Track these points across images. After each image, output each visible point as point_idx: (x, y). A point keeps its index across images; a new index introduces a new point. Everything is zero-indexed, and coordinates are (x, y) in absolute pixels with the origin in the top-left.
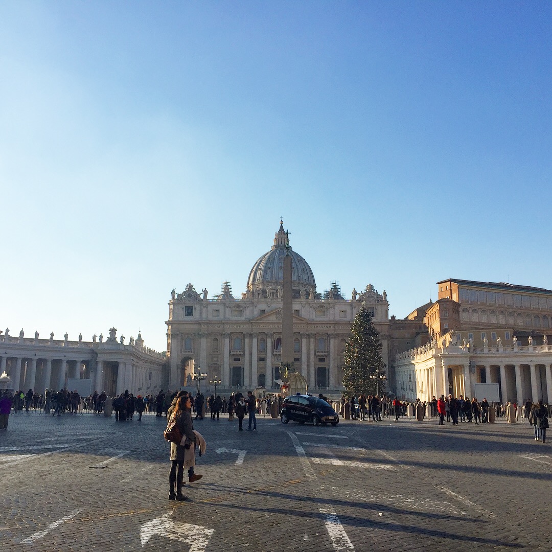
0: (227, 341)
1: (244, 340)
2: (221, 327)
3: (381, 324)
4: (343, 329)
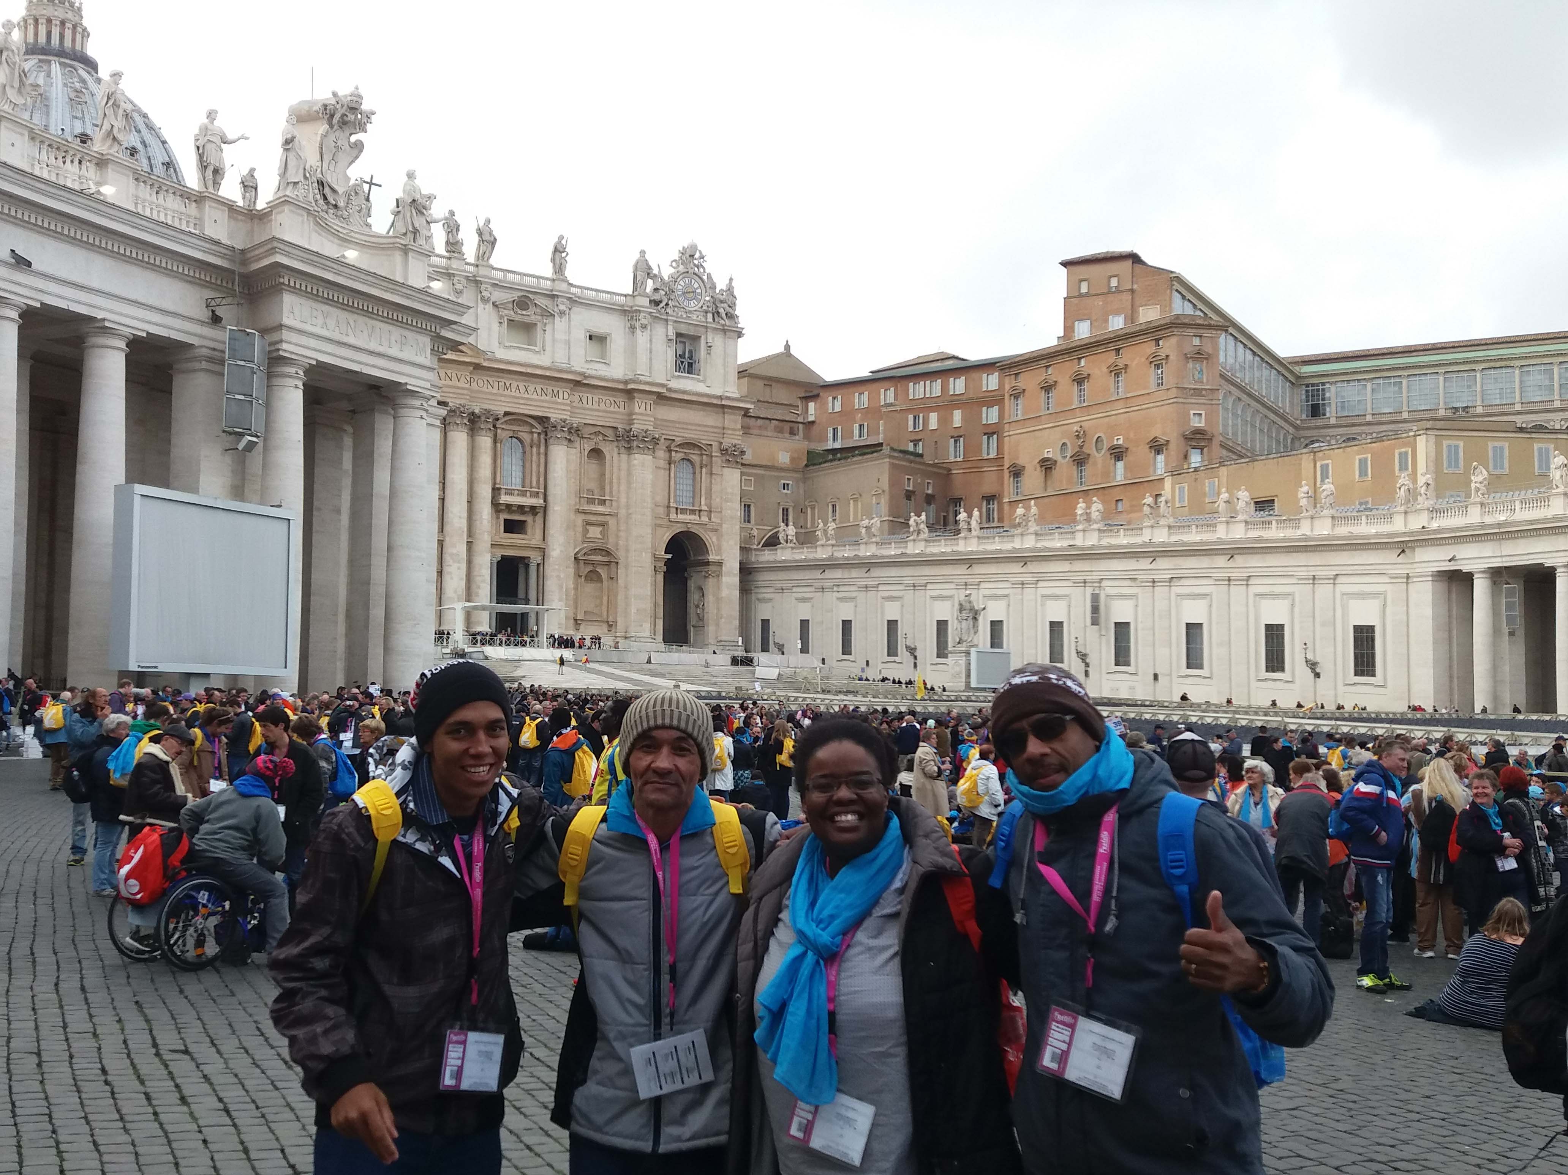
3: (723, 406)
4: (598, 410)
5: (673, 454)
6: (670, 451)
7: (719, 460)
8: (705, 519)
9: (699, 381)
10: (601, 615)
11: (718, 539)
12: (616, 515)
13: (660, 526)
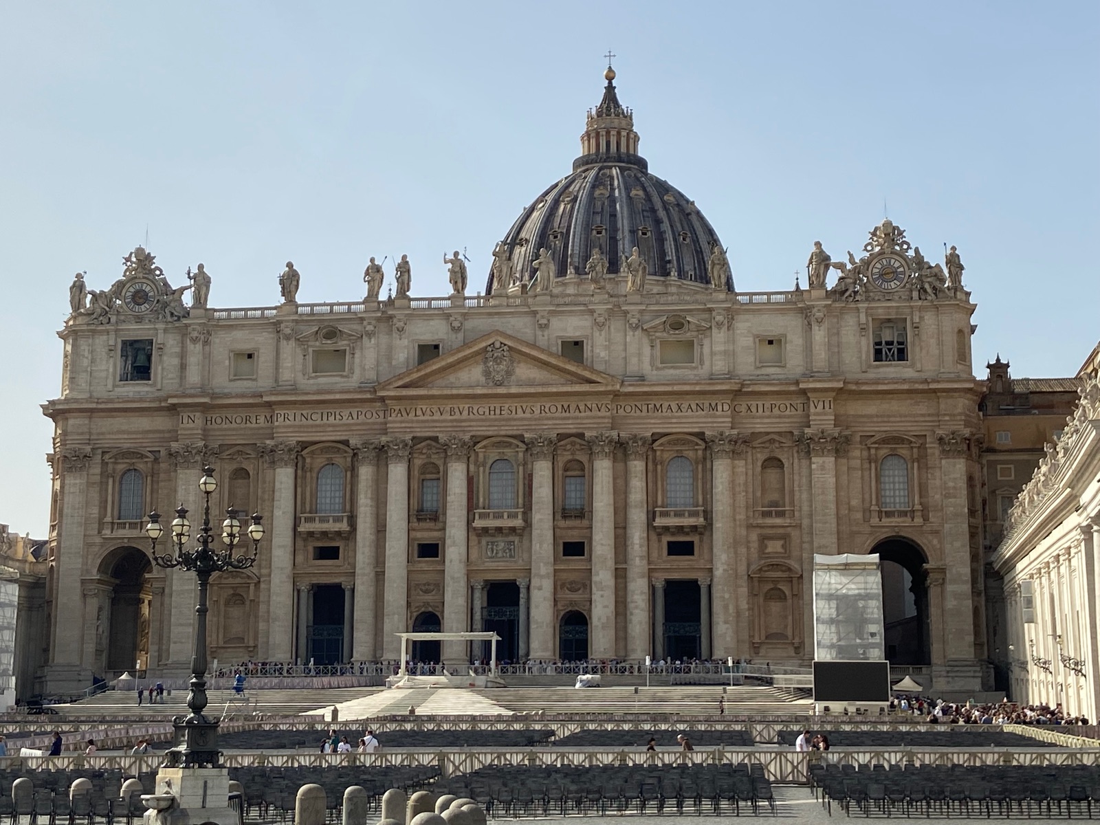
0: (284, 477)
1: (353, 470)
2: (262, 419)
3: (935, 391)
4: (769, 417)
5: (873, 451)
6: (869, 448)
7: (937, 452)
8: (918, 520)
9: (904, 367)
10: (787, 637)
11: (940, 542)
12: (799, 526)
13: (859, 533)
